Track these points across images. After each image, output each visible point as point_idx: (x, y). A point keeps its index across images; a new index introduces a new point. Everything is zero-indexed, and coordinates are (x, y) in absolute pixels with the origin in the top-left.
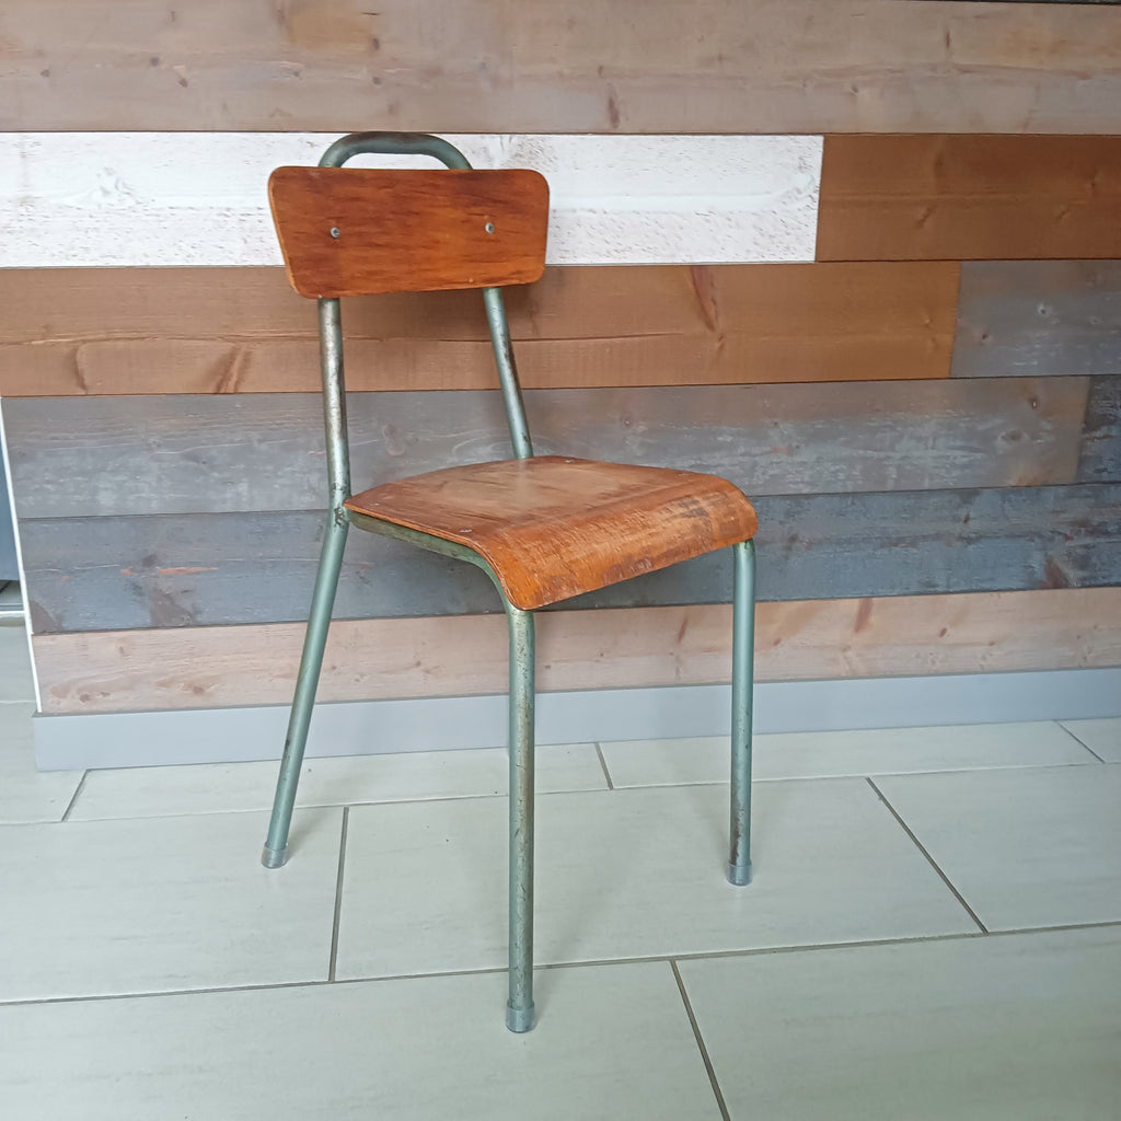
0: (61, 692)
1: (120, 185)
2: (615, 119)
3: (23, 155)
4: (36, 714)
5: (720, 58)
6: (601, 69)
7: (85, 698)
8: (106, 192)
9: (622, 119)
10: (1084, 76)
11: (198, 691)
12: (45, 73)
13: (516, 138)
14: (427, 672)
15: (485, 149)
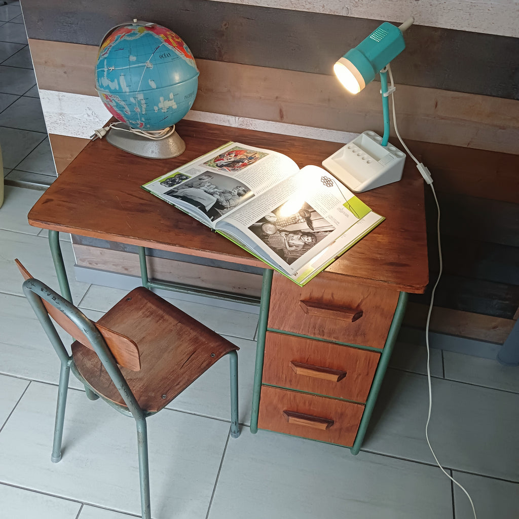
0: (83, 260)
1: (93, 114)
2: (282, 117)
3: (60, 100)
4: (76, 265)
5: (329, 100)
6: (277, 98)
7: (90, 264)
8: (89, 116)
9: (285, 117)
10: (503, 128)
11: (126, 269)
12: (65, 73)
13: (241, 119)
14: (203, 281)
15: (229, 121)
